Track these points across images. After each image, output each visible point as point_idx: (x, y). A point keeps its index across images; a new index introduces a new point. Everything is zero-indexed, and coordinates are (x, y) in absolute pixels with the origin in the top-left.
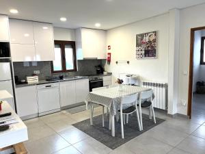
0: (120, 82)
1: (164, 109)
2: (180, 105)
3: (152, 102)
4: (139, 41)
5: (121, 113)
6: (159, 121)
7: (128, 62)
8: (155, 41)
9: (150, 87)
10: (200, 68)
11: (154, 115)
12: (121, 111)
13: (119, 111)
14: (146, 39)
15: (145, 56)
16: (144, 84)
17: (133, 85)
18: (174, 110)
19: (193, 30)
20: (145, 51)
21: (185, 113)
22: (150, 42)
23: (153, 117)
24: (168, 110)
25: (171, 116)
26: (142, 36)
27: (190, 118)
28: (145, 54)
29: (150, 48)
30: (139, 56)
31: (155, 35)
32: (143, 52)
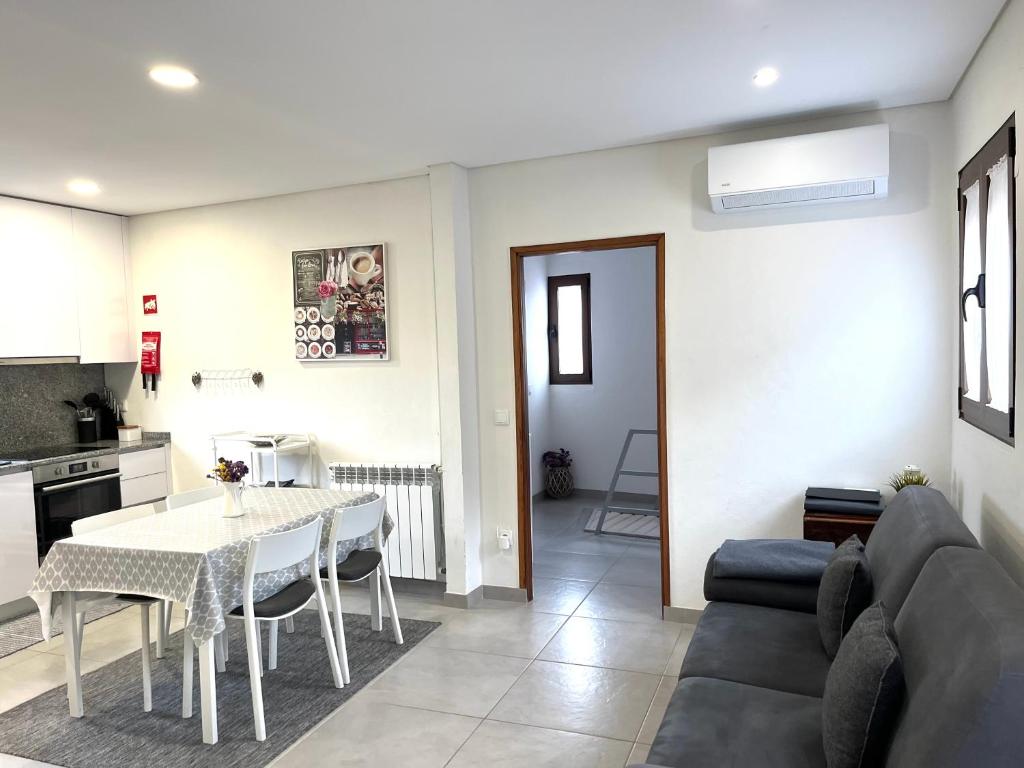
0: (233, 472)
1: (432, 575)
2: (490, 549)
3: (383, 551)
4: (309, 282)
5: (251, 620)
6: (417, 631)
7: (258, 379)
8: (377, 285)
9: (368, 488)
10: (550, 397)
11: (394, 610)
12: (250, 610)
13: (239, 611)
14: (341, 275)
15: (340, 351)
16: (342, 474)
17: (289, 484)
18: (469, 575)
19: (518, 255)
20: (339, 326)
21: (511, 579)
22: (356, 288)
23: (388, 621)
24: (449, 578)
25: (460, 601)
26: (321, 258)
27: (530, 598)
28: (339, 341)
29: (358, 317)
30: (311, 351)
31: (379, 261)
32: (330, 333)
